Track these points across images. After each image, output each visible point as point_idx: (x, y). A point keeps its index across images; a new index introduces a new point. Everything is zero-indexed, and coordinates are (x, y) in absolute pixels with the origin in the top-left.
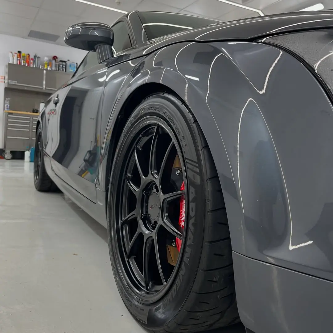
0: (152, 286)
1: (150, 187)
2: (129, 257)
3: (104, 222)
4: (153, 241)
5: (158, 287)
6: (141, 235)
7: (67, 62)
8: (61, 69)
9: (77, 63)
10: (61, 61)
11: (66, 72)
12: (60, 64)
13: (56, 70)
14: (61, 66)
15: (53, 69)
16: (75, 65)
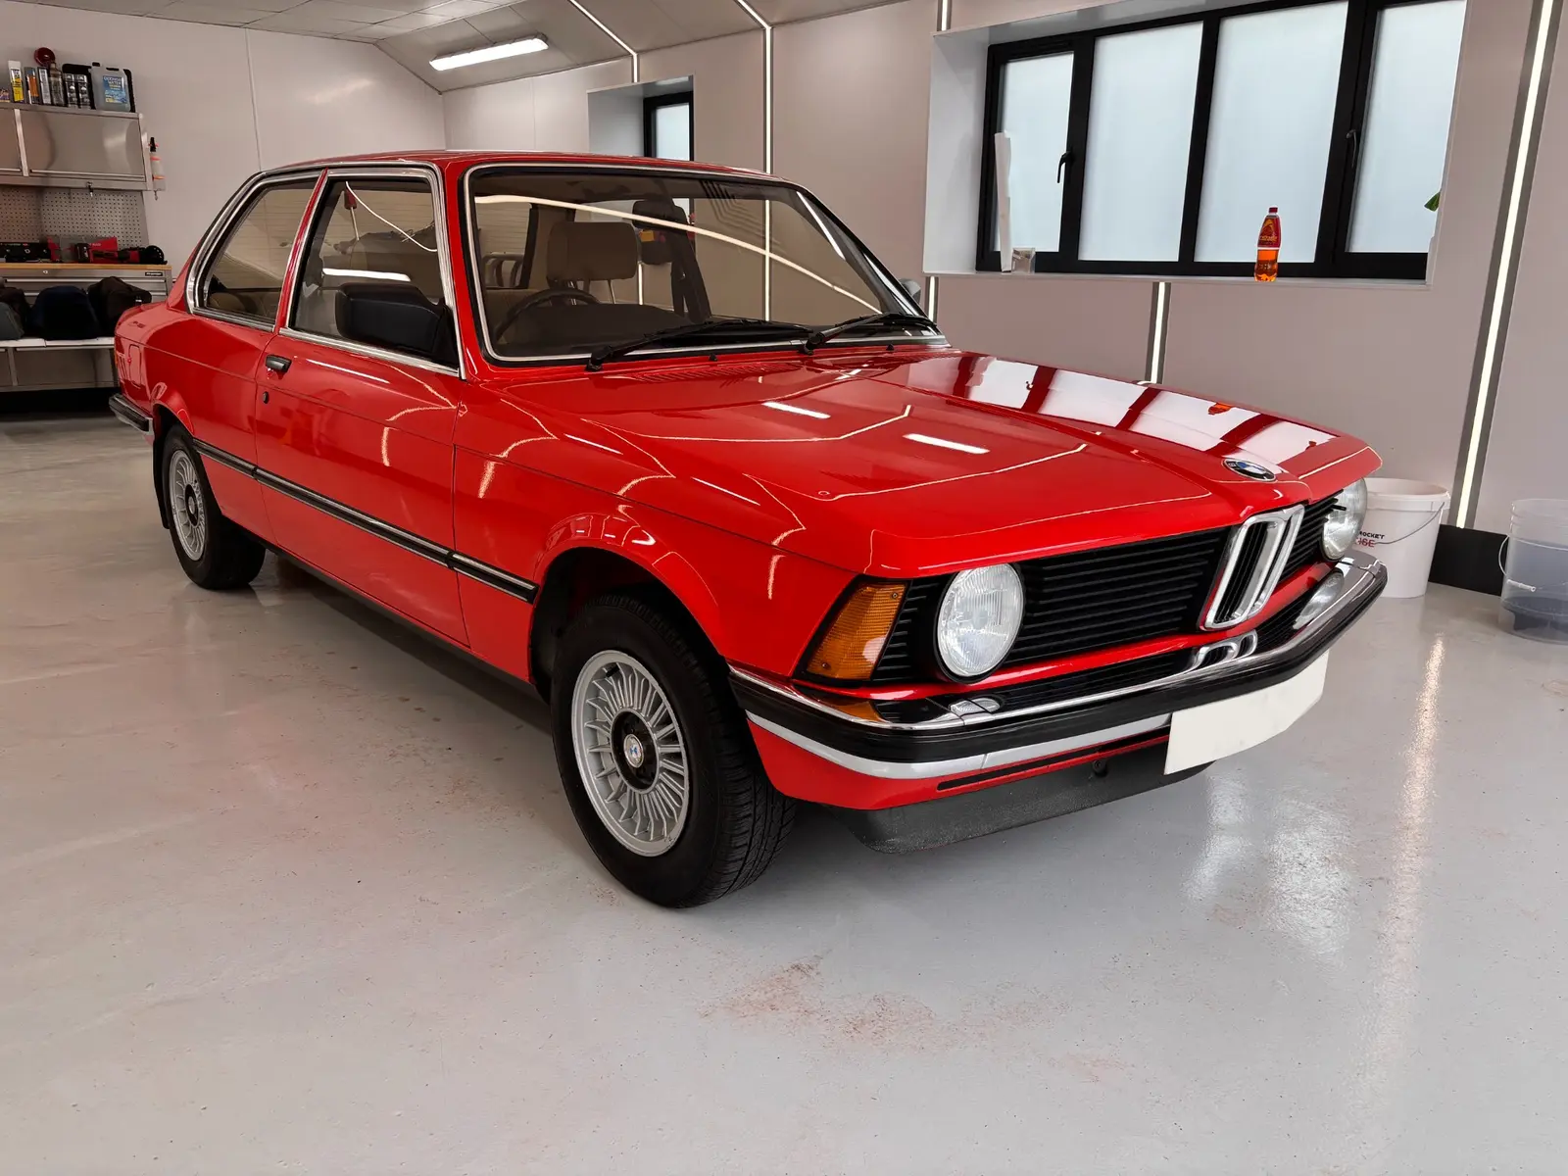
7: (94, 71)
8: (75, 99)
9: (128, 73)
10: (70, 68)
11: (93, 107)
12: (70, 82)
13: (55, 102)
14: (73, 88)
15: (47, 100)
16: (124, 80)
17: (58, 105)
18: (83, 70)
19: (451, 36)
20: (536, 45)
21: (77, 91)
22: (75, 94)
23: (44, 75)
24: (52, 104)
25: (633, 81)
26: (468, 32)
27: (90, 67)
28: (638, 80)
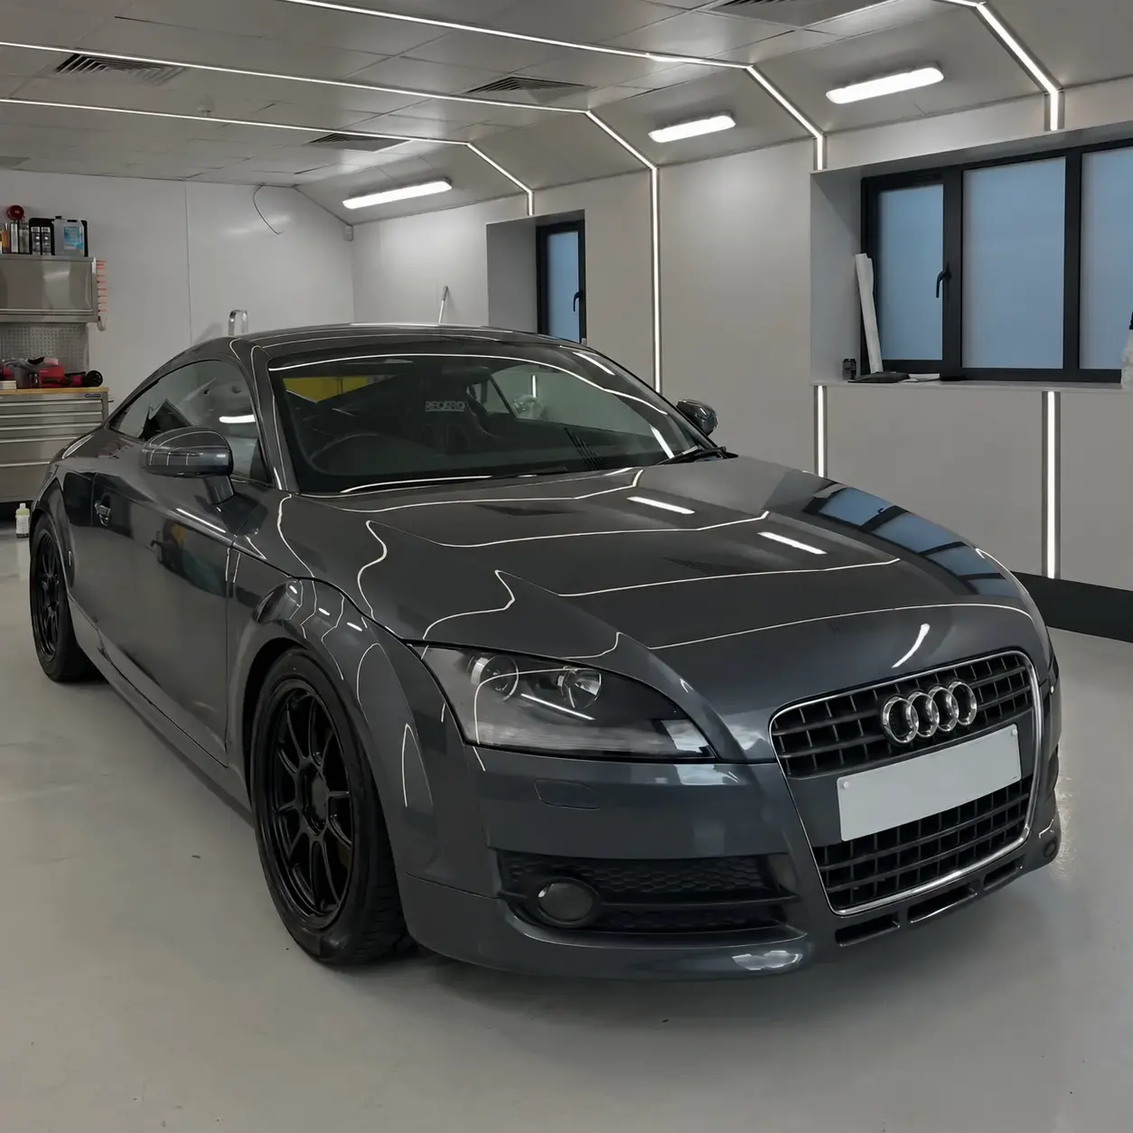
0: (325, 906)
1: (310, 772)
2: (291, 866)
3: (245, 802)
4: (320, 846)
5: (330, 908)
6: (305, 837)
7: (55, 223)
8: (39, 248)
9: (84, 223)
10: (36, 222)
11: (53, 254)
12: (36, 233)
13: (21, 251)
14: (38, 238)
15: (15, 249)
16: (82, 229)
17: (24, 253)
18: (47, 222)
19: (363, 181)
20: (442, 187)
21: (41, 241)
22: (38, 244)
23: (14, 228)
24: (19, 253)
25: (528, 214)
26: (381, 177)
27: (53, 220)
28: (533, 213)
